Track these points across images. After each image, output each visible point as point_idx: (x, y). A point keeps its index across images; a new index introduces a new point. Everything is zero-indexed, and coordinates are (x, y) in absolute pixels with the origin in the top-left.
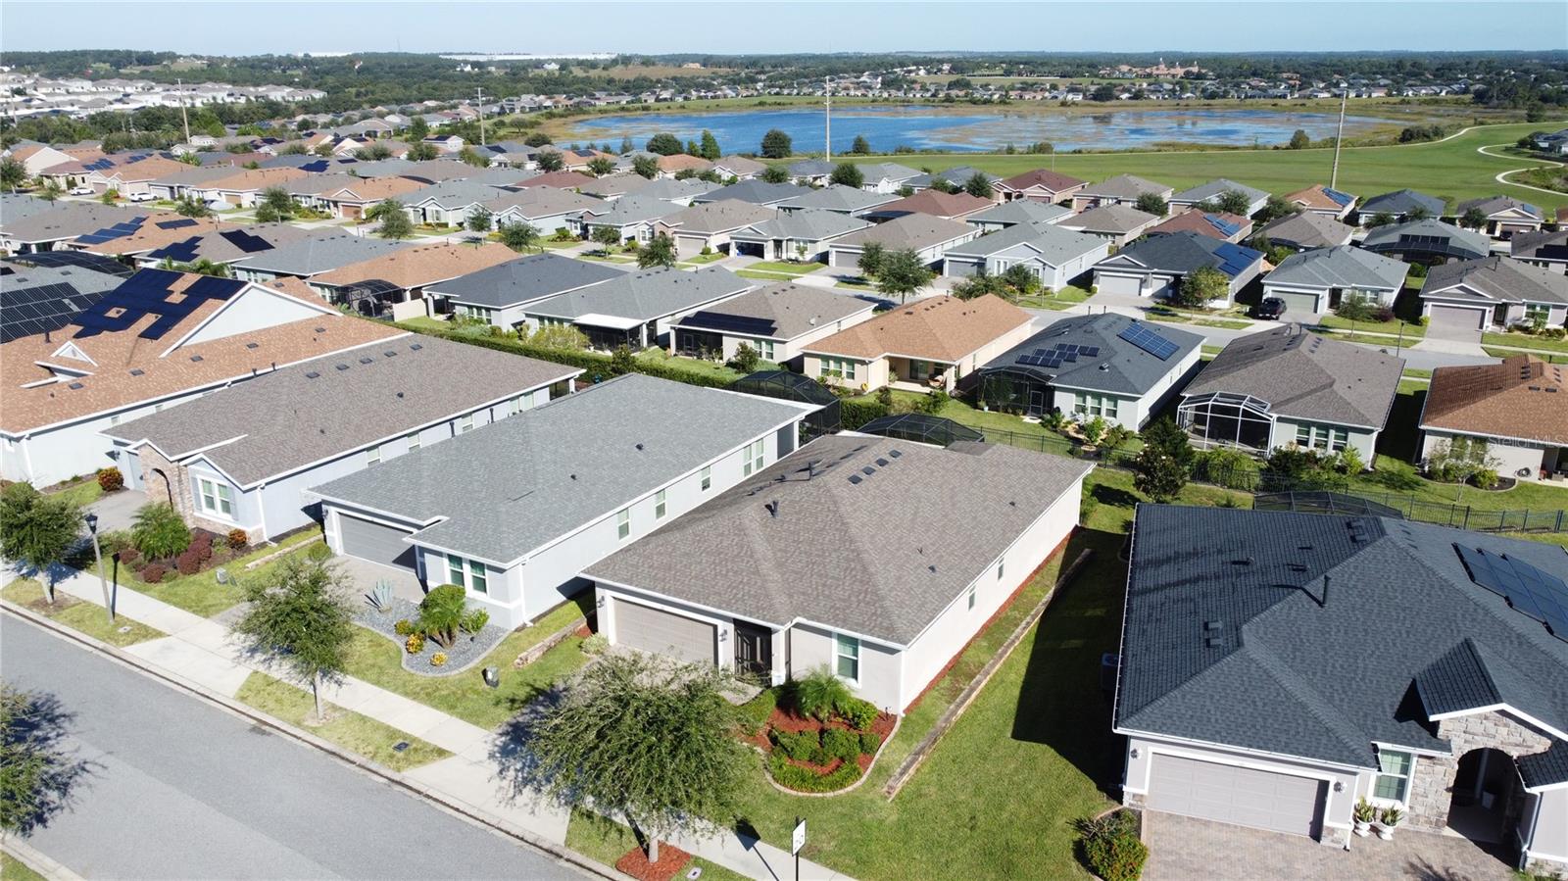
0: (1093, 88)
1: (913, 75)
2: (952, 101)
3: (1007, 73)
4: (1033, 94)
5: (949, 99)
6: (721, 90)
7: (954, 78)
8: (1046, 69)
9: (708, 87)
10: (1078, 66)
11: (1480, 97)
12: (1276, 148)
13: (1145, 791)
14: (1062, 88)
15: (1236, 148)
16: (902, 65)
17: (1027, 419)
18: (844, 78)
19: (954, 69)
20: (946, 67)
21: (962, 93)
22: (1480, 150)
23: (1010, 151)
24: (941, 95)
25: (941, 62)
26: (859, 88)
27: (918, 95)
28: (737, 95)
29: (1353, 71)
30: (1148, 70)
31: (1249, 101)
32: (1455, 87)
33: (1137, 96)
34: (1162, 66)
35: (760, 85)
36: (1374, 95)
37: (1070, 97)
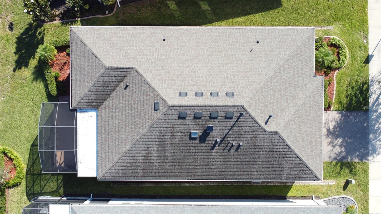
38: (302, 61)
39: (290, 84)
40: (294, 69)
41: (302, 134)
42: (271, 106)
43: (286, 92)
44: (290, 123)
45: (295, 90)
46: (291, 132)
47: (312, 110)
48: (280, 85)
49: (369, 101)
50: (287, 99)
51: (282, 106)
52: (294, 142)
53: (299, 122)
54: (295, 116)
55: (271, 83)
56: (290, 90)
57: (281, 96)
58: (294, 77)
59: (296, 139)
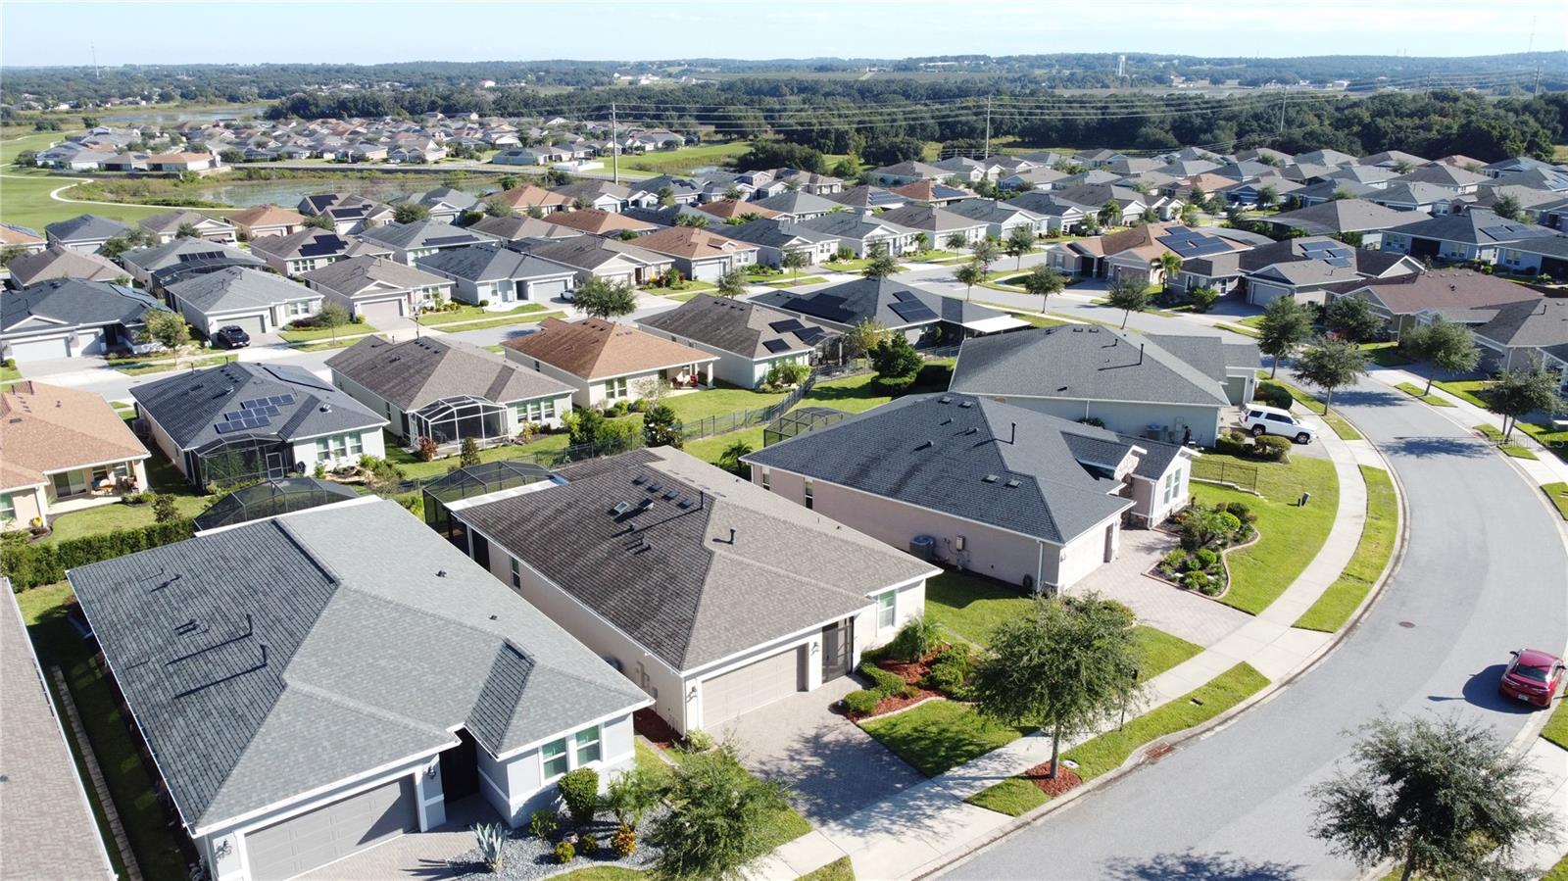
38: (869, 568)
47: (802, 603)
49: (954, 769)
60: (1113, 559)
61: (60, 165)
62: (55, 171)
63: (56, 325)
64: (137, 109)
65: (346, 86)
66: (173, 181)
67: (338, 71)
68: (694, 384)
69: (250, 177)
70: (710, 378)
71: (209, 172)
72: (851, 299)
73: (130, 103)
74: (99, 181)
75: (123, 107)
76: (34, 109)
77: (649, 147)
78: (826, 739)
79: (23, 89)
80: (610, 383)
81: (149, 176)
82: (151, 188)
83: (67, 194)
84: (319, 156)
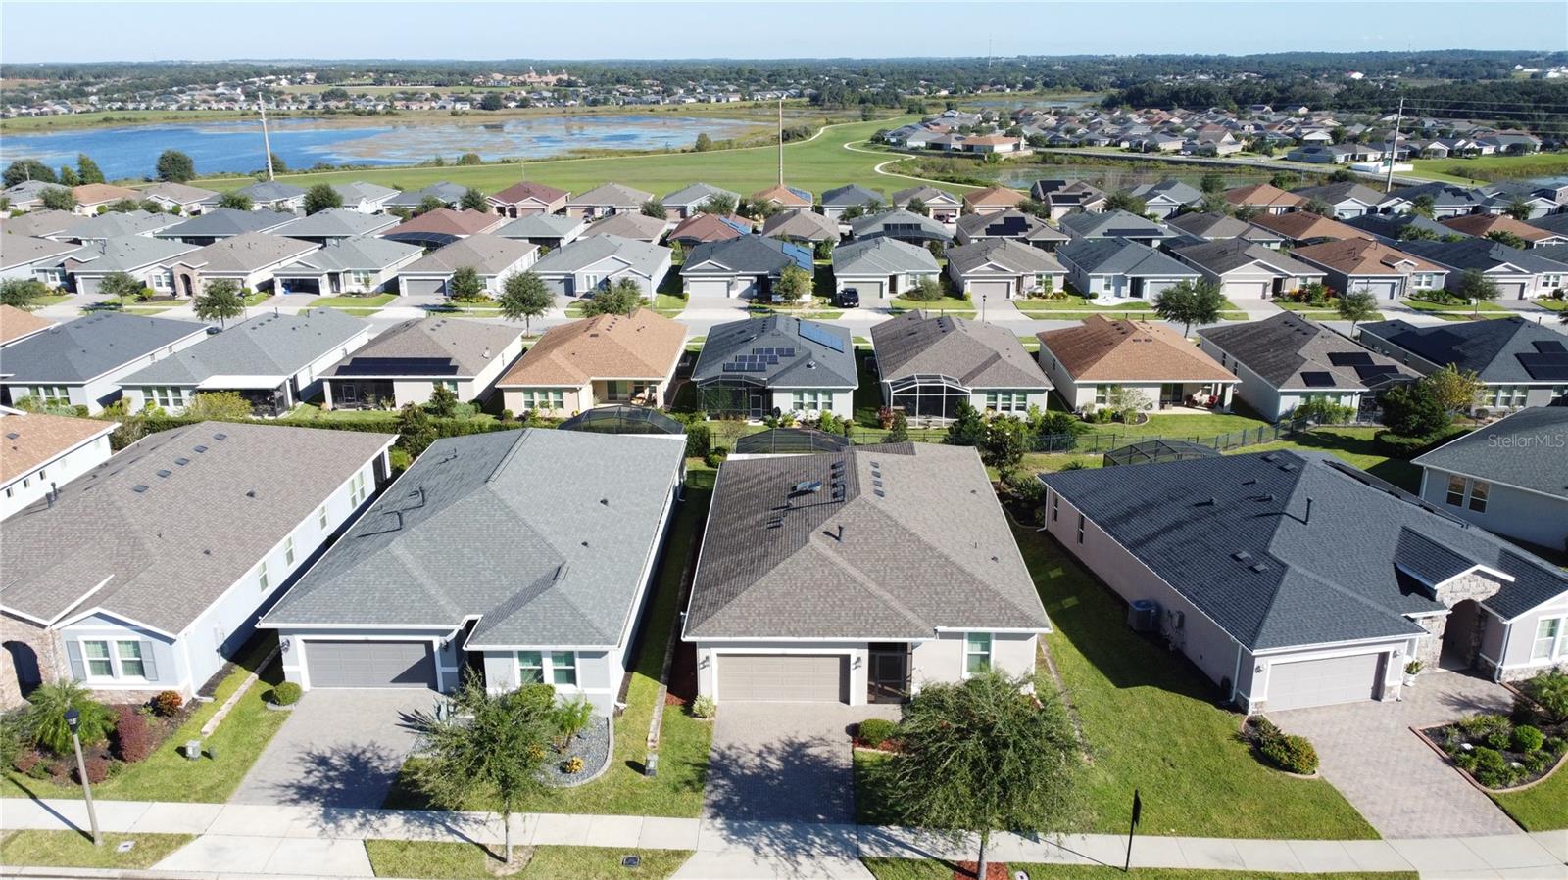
0: (479, 98)
1: (274, 85)
2: (334, 113)
3: (379, 82)
4: (420, 104)
5: (328, 111)
6: (46, 105)
7: (325, 88)
8: (417, 78)
9: (29, 103)
10: (449, 75)
11: (815, 100)
12: (684, 151)
13: (1264, 698)
14: (444, 97)
15: (646, 152)
16: (259, 75)
17: (750, 422)
18: (196, 89)
19: (321, 78)
20: (310, 77)
21: (342, 104)
22: (846, 146)
23: (439, 163)
24: (320, 106)
25: (302, 71)
26: (221, 101)
27: (293, 107)
28: (70, 111)
29: (703, 78)
30: (521, 78)
31: (628, 107)
32: (792, 91)
33: (524, 104)
34: (534, 74)
35: (93, 99)
36: (731, 100)
37: (458, 106)
38: (966, 603)
39: (911, 576)
40: (945, 585)
41: (801, 591)
42: (862, 541)
43: (891, 569)
44: (826, 565)
45: (898, 588)
46: (807, 568)
47: (854, 614)
48: (905, 557)
49: (892, 827)
50: (878, 571)
51: (863, 561)
52: (783, 574)
53: (827, 585)
54: (841, 576)
55: (909, 541)
56: (897, 576)
57: (883, 560)
58: (926, 585)
59: (789, 579)
60: (1385, 699)
61: (899, 143)
62: (894, 148)
63: (723, 270)
64: (1001, 96)
65: (1202, 77)
66: (978, 161)
67: (1202, 62)
68: (1211, 406)
69: (1044, 161)
70: (1228, 401)
71: (1012, 155)
72: (1474, 341)
73: (998, 90)
74: (921, 158)
75: (991, 94)
76: (922, 94)
77: (1488, 150)
78: (810, 751)
79: (921, 76)
80: (1101, 387)
81: (960, 156)
82: (956, 167)
83: (886, 168)
84: (1117, 144)
